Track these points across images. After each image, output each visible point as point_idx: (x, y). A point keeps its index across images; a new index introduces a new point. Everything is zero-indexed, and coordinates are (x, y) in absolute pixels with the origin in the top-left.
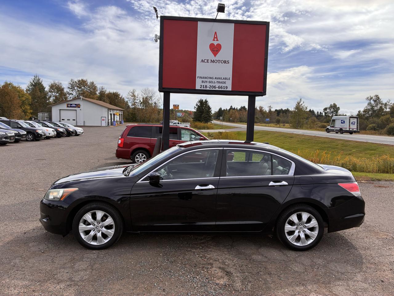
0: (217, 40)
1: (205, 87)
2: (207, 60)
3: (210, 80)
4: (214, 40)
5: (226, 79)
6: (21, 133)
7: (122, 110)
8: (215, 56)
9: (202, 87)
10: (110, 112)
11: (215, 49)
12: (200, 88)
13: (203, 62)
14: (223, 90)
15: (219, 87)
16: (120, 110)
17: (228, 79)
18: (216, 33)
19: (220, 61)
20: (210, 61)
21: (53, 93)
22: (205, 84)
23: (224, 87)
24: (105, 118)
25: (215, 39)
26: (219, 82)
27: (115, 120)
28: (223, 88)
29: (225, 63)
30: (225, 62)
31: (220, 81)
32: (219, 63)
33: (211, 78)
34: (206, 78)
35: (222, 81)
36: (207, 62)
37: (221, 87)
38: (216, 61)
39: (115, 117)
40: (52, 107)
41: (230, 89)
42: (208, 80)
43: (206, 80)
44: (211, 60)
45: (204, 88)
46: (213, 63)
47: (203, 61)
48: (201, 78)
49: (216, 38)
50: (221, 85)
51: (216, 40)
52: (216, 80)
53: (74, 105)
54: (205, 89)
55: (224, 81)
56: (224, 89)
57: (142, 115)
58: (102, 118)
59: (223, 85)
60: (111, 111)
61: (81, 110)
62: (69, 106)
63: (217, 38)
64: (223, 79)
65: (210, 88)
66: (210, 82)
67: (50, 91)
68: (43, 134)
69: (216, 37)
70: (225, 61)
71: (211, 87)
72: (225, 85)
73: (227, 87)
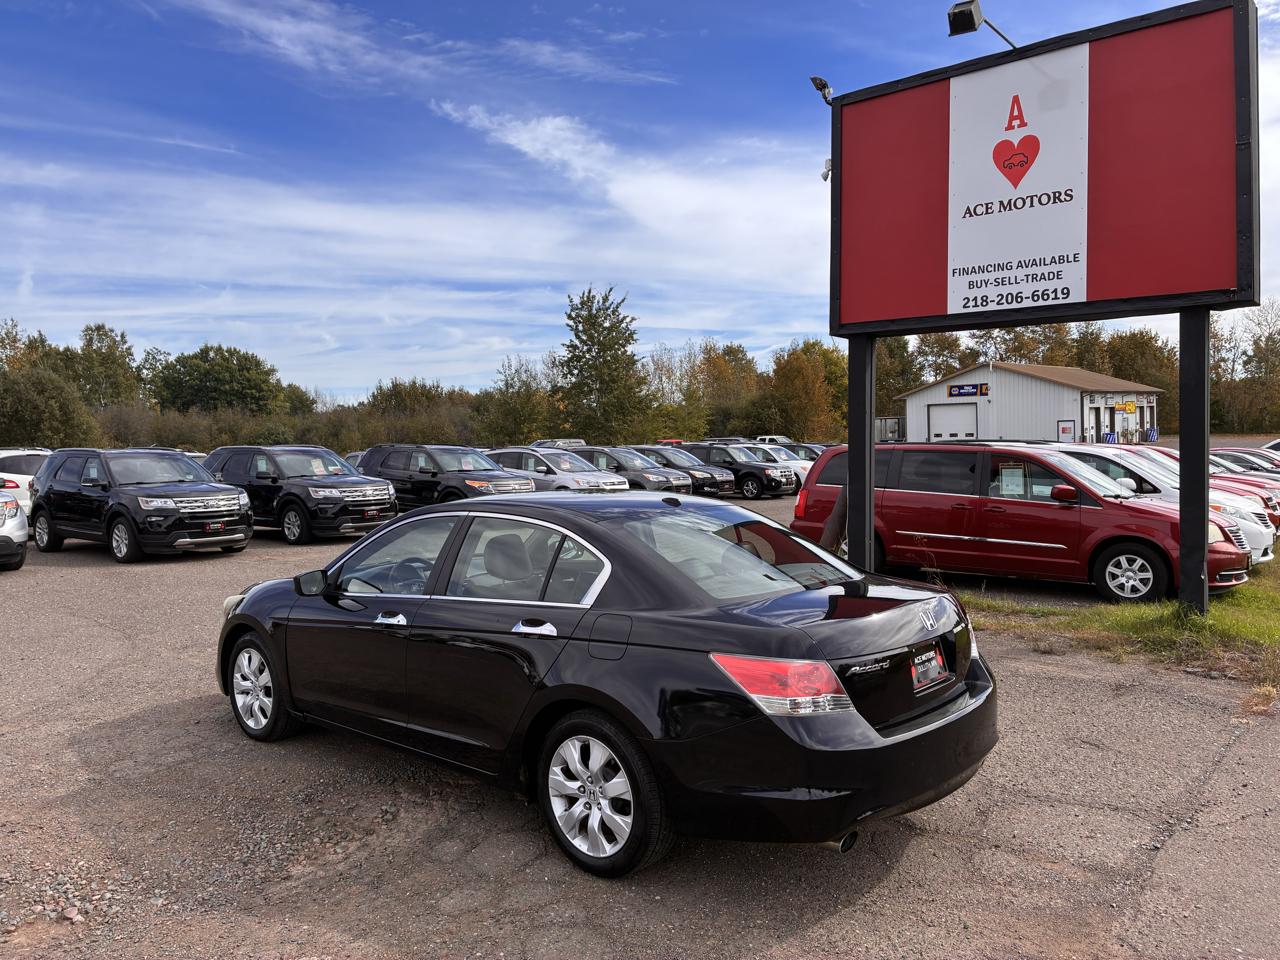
0: (1023, 124)
1: (979, 302)
2: (987, 204)
3: (1000, 274)
4: (1010, 127)
5: (1062, 259)
6: (718, 478)
7: (1150, 393)
8: (1016, 186)
9: (972, 303)
10: (1092, 401)
11: (1016, 160)
12: (964, 307)
13: (971, 216)
14: (1050, 302)
15: (1033, 295)
16: (1139, 393)
17: (1071, 258)
18: (1016, 100)
19: (1036, 200)
20: (996, 207)
21: (930, 358)
22: (979, 293)
23: (1055, 291)
24: (1071, 424)
25: (1016, 123)
26: (1034, 277)
27: (1118, 428)
28: (1052, 296)
29: (1055, 202)
30: (1056, 198)
31: (1038, 270)
32: (1032, 205)
33: (1000, 267)
34: (982, 270)
35: (1045, 270)
36: (987, 213)
37: (1043, 294)
38: (1020, 203)
39: (1118, 417)
40: (905, 401)
41: (1079, 295)
42: (991, 276)
43: (985, 276)
44: (1001, 203)
45: (976, 306)
46: (1010, 209)
47: (970, 213)
48: (965, 271)
49: (1017, 117)
50: (1041, 286)
51: (1019, 126)
52: (1021, 273)
53: (970, 390)
54: (981, 309)
55: (1055, 268)
56: (1056, 298)
57: (1251, 403)
58: (1062, 425)
59: (1050, 285)
60: (1098, 398)
61: (989, 401)
62: (955, 391)
63: (1020, 117)
64: (1048, 261)
65: (998, 304)
66: (1001, 282)
67: (919, 353)
68: (784, 480)
69: (1016, 113)
70: (1054, 193)
71: (1004, 301)
72: (1058, 284)
73: (1067, 292)
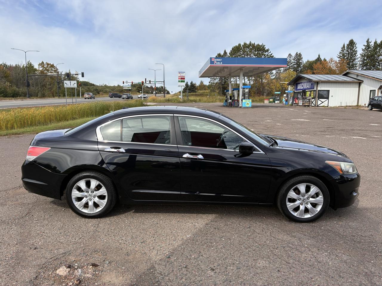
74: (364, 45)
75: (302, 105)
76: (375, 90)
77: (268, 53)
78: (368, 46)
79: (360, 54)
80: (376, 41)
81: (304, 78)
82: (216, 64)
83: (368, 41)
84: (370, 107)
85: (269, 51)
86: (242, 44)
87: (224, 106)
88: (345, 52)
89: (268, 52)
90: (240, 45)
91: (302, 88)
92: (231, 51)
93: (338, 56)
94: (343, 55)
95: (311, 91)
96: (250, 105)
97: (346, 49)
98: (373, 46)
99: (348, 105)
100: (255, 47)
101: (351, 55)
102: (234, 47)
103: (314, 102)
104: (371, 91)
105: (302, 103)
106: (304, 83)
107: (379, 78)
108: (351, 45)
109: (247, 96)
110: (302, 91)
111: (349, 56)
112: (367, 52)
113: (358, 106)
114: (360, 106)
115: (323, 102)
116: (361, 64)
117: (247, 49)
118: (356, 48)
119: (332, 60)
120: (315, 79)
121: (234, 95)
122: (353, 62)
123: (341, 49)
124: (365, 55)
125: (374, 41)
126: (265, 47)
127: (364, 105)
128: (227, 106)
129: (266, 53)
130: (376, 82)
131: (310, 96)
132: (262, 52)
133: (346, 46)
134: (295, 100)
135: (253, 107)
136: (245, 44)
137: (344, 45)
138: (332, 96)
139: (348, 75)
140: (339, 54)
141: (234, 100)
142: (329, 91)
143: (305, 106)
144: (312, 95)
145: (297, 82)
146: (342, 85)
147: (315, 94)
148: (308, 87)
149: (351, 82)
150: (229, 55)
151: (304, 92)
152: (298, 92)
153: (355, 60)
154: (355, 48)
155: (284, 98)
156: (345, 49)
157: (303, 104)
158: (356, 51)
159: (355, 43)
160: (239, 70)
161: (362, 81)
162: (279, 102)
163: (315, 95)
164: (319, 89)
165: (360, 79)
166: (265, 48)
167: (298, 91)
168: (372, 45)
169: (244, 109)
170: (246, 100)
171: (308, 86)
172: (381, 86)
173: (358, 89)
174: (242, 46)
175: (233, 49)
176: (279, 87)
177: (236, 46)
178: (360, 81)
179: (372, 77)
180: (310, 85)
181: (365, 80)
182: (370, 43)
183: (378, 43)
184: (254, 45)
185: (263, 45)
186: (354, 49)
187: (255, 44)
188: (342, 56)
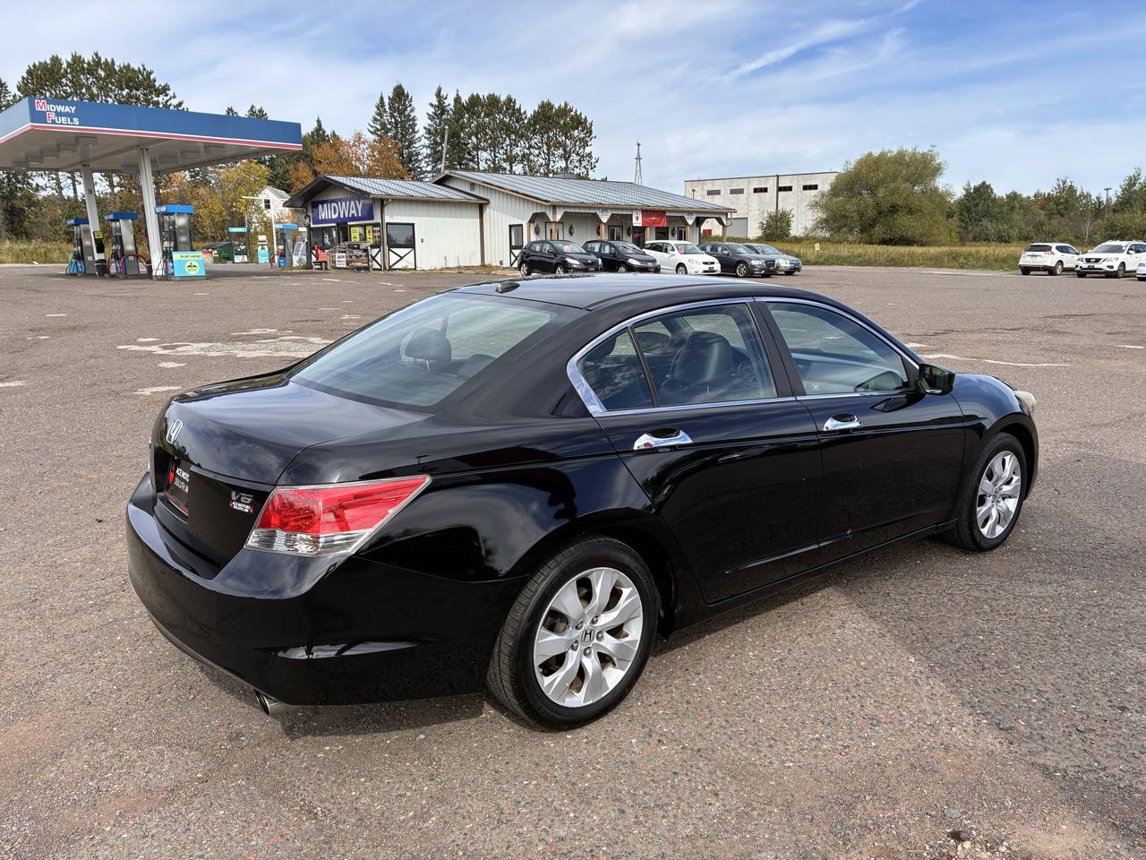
74: (431, 105)
75: (345, 266)
76: (521, 225)
77: (166, 98)
78: (440, 108)
79: (425, 128)
80: (458, 95)
81: (341, 186)
82: (54, 122)
83: (438, 95)
84: (524, 268)
85: (170, 93)
86: (66, 58)
87: (74, 275)
88: (386, 118)
89: (167, 95)
90: (56, 60)
91: (334, 217)
92: (23, 78)
93: (371, 129)
94: (383, 125)
95: (364, 226)
96: (198, 271)
97: (387, 110)
98: (452, 107)
99: (462, 265)
100: (116, 73)
101: (403, 127)
102: (34, 66)
103: (379, 258)
104: (511, 226)
105: (345, 259)
106: (341, 200)
107: (530, 194)
108: (400, 100)
109: (183, 239)
110: (334, 224)
111: (397, 132)
112: (440, 122)
113: (483, 265)
114: (490, 267)
115: (402, 258)
116: (430, 155)
117: (87, 79)
118: (412, 111)
119: (359, 137)
120: (376, 192)
121: (121, 236)
122: (408, 147)
123: (376, 109)
124: (436, 130)
125: (455, 96)
126: (152, 77)
127: (498, 264)
128: (86, 275)
129: (161, 99)
130: (522, 203)
131: (364, 239)
132: (144, 94)
133: (386, 101)
134: (317, 251)
135: (211, 275)
136: (77, 60)
137: (382, 98)
138: (422, 241)
139: (447, 184)
140: (372, 124)
141: (123, 255)
142: (413, 225)
143: (359, 269)
144: (370, 236)
145: (314, 200)
146: (442, 210)
147: (377, 234)
148: (353, 215)
149: (463, 202)
150: (18, 93)
151: (343, 227)
152: (323, 228)
153: (411, 143)
154: (409, 109)
155: (260, 247)
156: (385, 112)
157: (347, 264)
158: (414, 119)
159: (408, 96)
160: (135, 151)
161: (484, 202)
162: (246, 258)
163: (379, 237)
164: (388, 219)
165: (481, 196)
166: (155, 81)
167: (321, 225)
168: (449, 105)
169: (182, 286)
170: (184, 254)
171: (354, 212)
172: (534, 214)
173: (478, 220)
174: (65, 65)
175: (29, 72)
176: (221, 213)
177: (43, 66)
178: (481, 202)
179: (513, 191)
180: (360, 208)
181: (494, 200)
182: (446, 98)
183: (463, 101)
184: (109, 67)
185: (145, 69)
186: (407, 113)
187: (117, 63)
188: (379, 128)
